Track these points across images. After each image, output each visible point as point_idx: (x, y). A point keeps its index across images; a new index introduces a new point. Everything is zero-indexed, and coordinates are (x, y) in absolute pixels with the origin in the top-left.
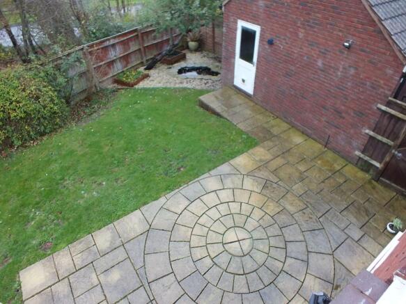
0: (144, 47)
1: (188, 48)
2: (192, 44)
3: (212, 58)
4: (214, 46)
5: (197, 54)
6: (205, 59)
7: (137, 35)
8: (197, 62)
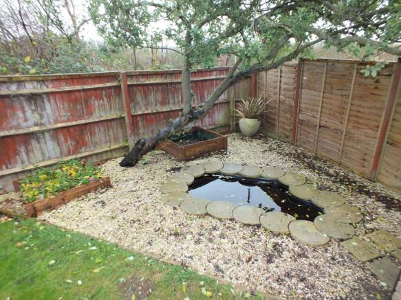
0: (134, 117)
1: (237, 129)
2: (247, 124)
3: (289, 155)
4: (294, 130)
5: (255, 142)
6: (274, 155)
7: (118, 87)
8: (251, 161)
